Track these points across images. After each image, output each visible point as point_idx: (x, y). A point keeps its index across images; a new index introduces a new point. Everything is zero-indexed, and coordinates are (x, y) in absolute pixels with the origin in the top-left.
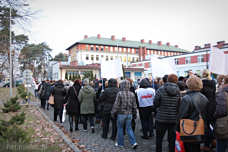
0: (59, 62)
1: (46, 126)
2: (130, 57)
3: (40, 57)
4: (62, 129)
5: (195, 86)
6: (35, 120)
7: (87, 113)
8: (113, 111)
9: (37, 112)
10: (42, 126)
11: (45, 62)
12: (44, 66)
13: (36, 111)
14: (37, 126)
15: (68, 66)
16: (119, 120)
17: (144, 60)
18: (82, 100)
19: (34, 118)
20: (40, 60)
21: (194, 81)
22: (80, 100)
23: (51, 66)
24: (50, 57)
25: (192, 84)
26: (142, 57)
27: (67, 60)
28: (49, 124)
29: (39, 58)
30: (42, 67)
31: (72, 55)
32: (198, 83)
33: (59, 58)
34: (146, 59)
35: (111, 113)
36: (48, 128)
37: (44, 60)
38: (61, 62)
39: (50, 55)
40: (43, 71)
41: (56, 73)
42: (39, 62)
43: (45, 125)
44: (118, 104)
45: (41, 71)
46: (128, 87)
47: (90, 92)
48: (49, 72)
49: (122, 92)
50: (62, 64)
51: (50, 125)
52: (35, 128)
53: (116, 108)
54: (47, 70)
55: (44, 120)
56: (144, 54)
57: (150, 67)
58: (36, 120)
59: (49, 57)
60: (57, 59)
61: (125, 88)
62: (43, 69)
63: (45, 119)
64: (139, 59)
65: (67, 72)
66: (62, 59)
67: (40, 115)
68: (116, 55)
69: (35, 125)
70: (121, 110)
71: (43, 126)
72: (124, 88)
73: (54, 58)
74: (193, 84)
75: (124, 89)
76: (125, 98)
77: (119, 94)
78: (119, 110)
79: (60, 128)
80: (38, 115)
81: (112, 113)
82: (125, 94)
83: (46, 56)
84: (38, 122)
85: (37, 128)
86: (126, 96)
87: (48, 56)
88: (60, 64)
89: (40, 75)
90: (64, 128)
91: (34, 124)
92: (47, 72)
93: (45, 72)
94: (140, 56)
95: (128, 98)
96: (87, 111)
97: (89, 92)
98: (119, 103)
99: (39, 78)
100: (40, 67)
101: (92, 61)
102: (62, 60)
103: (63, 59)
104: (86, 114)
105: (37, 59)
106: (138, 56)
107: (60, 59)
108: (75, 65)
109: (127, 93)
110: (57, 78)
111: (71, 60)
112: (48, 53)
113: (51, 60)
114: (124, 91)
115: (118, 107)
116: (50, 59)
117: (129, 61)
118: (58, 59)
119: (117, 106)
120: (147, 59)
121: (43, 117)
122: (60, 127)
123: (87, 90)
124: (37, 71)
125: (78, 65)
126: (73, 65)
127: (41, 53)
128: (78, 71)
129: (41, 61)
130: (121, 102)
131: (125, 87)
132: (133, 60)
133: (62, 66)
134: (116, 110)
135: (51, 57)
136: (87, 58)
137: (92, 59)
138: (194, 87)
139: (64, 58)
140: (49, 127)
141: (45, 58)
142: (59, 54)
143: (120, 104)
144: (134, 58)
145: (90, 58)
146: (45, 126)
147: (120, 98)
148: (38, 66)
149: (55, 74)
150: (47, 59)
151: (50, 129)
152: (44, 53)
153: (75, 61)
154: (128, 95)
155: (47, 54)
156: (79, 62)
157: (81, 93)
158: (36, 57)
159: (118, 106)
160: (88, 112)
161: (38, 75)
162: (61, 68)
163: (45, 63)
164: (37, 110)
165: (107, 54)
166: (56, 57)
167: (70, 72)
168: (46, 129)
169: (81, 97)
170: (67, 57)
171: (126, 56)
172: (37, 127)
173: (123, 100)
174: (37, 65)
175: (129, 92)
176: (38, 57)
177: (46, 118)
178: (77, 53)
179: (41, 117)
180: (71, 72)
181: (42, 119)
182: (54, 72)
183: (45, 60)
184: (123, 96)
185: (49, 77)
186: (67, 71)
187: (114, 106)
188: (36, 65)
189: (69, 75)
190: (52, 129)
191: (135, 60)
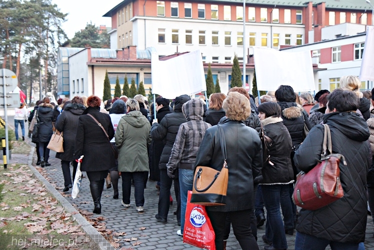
0: (87, 50)
1: (58, 217)
2: (278, 35)
3: (35, 35)
4: (98, 226)
5: (238, 111)
6: (27, 203)
7: (134, 170)
8: (170, 163)
9: (32, 181)
10: (46, 219)
11: (49, 49)
12: (46, 59)
13: (28, 178)
14: (34, 218)
15: (110, 60)
16: (184, 181)
17: (318, 39)
18: (123, 142)
19: (25, 199)
20: (36, 43)
21: (238, 103)
22: (120, 141)
23: (65, 59)
24: (61, 35)
25: (234, 106)
26: (311, 34)
27: (107, 45)
28: (66, 212)
29: (33, 39)
30: (42, 62)
31: (121, 30)
32: (244, 106)
33: (86, 38)
34: (323, 38)
35: (167, 167)
36: (63, 225)
37: (47, 45)
38: (92, 49)
39: (60, 32)
40: (43, 72)
41: (80, 81)
42: (33, 48)
43: (55, 216)
44: (180, 148)
45: (38, 74)
46: (201, 112)
47: (142, 126)
48: (60, 75)
49: (188, 124)
50: (96, 56)
51: (67, 215)
52: (29, 223)
53: (177, 158)
54: (55, 70)
55: (52, 204)
56: (318, 24)
57: (334, 60)
58: (31, 203)
59: (59, 37)
60: (79, 41)
61: (194, 114)
62: (43, 69)
63: (53, 200)
64: (303, 39)
65: (109, 75)
66: (95, 43)
67: (41, 189)
68: (240, 28)
69: (27, 217)
70: (186, 161)
71: (48, 217)
72: (191, 115)
73: (74, 39)
74: (236, 106)
75: (192, 117)
76: (196, 136)
77: (184, 127)
78: (183, 161)
79: (93, 223)
80: (35, 190)
81: (169, 167)
82: (195, 126)
83: (50, 34)
84: (36, 207)
85: (32, 224)
86: (197, 132)
87: (55, 34)
88: (89, 54)
89: (36, 84)
90: (103, 222)
91: (25, 214)
92: (54, 76)
93: (50, 76)
94: (307, 30)
95: (201, 134)
96: (134, 166)
97: (140, 124)
98: (183, 146)
99: (35, 92)
100: (35, 63)
101: (175, 45)
102: (93, 44)
103: (98, 41)
104: (131, 171)
105: (27, 41)
106: (301, 31)
107: (88, 42)
108: (129, 57)
109: (200, 124)
110: (83, 92)
111: (119, 43)
112: (56, 24)
113: (64, 45)
114: (192, 121)
115: (181, 156)
116: (63, 41)
117: (276, 44)
118: (84, 40)
119: (179, 153)
120: (327, 38)
121: (49, 194)
122: (95, 220)
123: (135, 120)
124: (28, 74)
125: (137, 57)
126: (123, 57)
127: (36, 25)
128: (137, 74)
129: (39, 47)
130: (187, 145)
131: (194, 112)
132: (288, 41)
133: (94, 61)
134: (178, 161)
135: (65, 36)
136: (161, 39)
137: (175, 40)
138: (237, 113)
139: (98, 38)
140: (65, 222)
141: (49, 39)
142: (86, 28)
143: (184, 148)
144: (289, 36)
145: (168, 38)
146: (53, 219)
147: (185, 136)
148: (30, 60)
149: (76, 81)
150: (53, 43)
151: (67, 227)
152: (46, 24)
153: (129, 47)
154: (202, 128)
155: (52, 27)
156: (140, 48)
157: (123, 126)
158: (24, 35)
159: (181, 154)
160: (136, 167)
161: (31, 85)
162: (92, 67)
163: (48, 51)
164: (33, 177)
165: (216, 27)
166: (77, 35)
167: (115, 76)
168: (56, 225)
169: (121, 136)
170: (107, 36)
171: (267, 29)
172: (33, 221)
173: (191, 140)
174: (28, 56)
175: (202, 122)
176: (30, 35)
177: (57, 198)
178: (134, 24)
179: (43, 194)
180: (120, 76)
181: (47, 201)
182: (72, 77)
183: (49, 44)
184: (191, 131)
185: (60, 89)
186: (107, 74)
187: (173, 153)
188: (25, 59)
189: (115, 85)
190: (73, 226)
191: (293, 43)
